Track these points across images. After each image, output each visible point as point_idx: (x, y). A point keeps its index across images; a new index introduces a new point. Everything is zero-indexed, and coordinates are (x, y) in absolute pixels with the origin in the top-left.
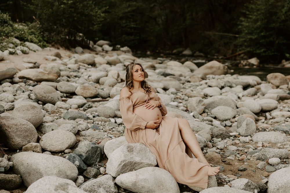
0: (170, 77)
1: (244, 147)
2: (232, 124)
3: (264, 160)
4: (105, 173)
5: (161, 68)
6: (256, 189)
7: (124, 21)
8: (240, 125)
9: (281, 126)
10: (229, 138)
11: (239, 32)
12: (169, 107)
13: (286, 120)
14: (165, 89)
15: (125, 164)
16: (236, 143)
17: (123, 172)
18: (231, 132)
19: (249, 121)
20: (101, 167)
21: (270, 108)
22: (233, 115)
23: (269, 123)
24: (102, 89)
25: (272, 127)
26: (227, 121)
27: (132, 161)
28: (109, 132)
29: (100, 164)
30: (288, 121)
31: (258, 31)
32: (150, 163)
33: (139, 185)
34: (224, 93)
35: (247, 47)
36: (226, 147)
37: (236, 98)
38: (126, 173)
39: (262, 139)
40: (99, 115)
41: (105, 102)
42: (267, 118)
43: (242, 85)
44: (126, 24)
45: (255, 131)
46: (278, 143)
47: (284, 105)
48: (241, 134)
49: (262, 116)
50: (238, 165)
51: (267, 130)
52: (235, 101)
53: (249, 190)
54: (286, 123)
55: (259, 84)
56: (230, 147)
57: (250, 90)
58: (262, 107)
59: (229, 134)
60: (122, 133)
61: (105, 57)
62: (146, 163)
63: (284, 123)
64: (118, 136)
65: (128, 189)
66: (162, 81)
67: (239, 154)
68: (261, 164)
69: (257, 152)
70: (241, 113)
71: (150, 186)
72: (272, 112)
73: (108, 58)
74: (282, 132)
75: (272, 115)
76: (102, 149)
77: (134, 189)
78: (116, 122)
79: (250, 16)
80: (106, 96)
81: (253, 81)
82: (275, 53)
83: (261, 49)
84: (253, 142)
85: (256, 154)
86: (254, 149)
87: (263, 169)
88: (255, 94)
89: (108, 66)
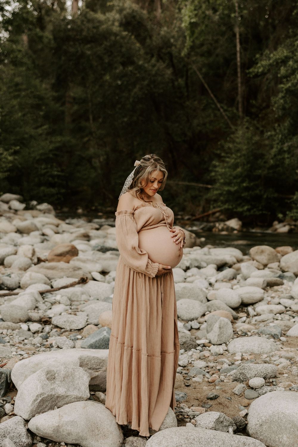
0: (111, 254)
1: (216, 362)
2: (200, 326)
3: (242, 381)
4: (13, 413)
5: (98, 237)
6: (230, 427)
7: (43, 167)
8: (211, 329)
9: (267, 328)
10: (195, 348)
11: (212, 181)
12: (109, 302)
13: (276, 318)
14: (104, 273)
15: (42, 399)
16: (204, 356)
17: (40, 411)
18: (199, 339)
19: (223, 323)
20: (6, 403)
21: (253, 300)
22: (202, 312)
23: (252, 323)
24: (9, 276)
25: (256, 329)
26: (193, 322)
27: (54, 393)
28: (19, 346)
29: (4, 398)
30: (278, 319)
31: (239, 180)
32: (80, 396)
33: (63, 431)
34: (189, 277)
35: (224, 203)
36: (191, 363)
37: (207, 284)
38: (44, 413)
39: (241, 349)
40: (4, 319)
41: (13, 296)
42: (250, 314)
43: (216, 264)
44: (45, 171)
45: (231, 336)
46: (264, 353)
47: (273, 295)
48: (213, 342)
49: (243, 312)
50: (208, 391)
51: (249, 334)
52: (204, 289)
53: (221, 428)
54: (276, 321)
55: (239, 261)
56: (195, 362)
57: (228, 272)
58: (242, 299)
59: (195, 342)
60: (38, 347)
61: (13, 220)
62: (74, 396)
63: (273, 322)
64: (33, 352)
65: (47, 437)
66: (98, 260)
67: (208, 372)
68: (239, 387)
69: (233, 369)
70: (213, 308)
71: (80, 431)
72: (257, 305)
73: (18, 223)
74: (270, 336)
75: (256, 309)
76: (8, 376)
77: (56, 437)
78: (29, 330)
79: (227, 159)
80: (14, 287)
81: (231, 257)
82: (264, 212)
83: (243, 206)
84: (229, 353)
85: (232, 373)
86: (230, 364)
87: (241, 395)
88: (234, 278)
89: (18, 235)
